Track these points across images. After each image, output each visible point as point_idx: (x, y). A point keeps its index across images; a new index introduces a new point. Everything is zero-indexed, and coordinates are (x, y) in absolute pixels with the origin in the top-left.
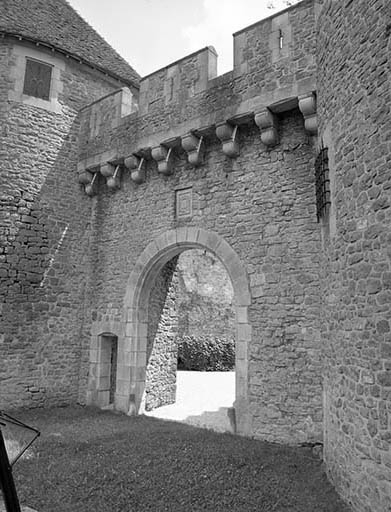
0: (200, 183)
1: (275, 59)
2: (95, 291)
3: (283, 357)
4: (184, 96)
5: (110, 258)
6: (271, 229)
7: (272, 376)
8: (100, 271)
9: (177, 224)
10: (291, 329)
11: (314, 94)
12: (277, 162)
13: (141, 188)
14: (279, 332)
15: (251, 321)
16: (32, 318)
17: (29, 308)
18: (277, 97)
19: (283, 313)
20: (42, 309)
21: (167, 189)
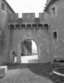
0: (32, 31)
1: (45, 18)
2: (11, 45)
3: (45, 53)
4: (31, 19)
5: (14, 40)
6: (43, 38)
7: (43, 56)
8: (12, 42)
9: (28, 36)
10: (46, 50)
11: (50, 24)
12: (43, 30)
13: (20, 30)
14: (44, 51)
15: (40, 49)
16: (3, 49)
17: (3, 48)
18: (45, 23)
19: (45, 48)
20: (4, 48)
21: (26, 31)
